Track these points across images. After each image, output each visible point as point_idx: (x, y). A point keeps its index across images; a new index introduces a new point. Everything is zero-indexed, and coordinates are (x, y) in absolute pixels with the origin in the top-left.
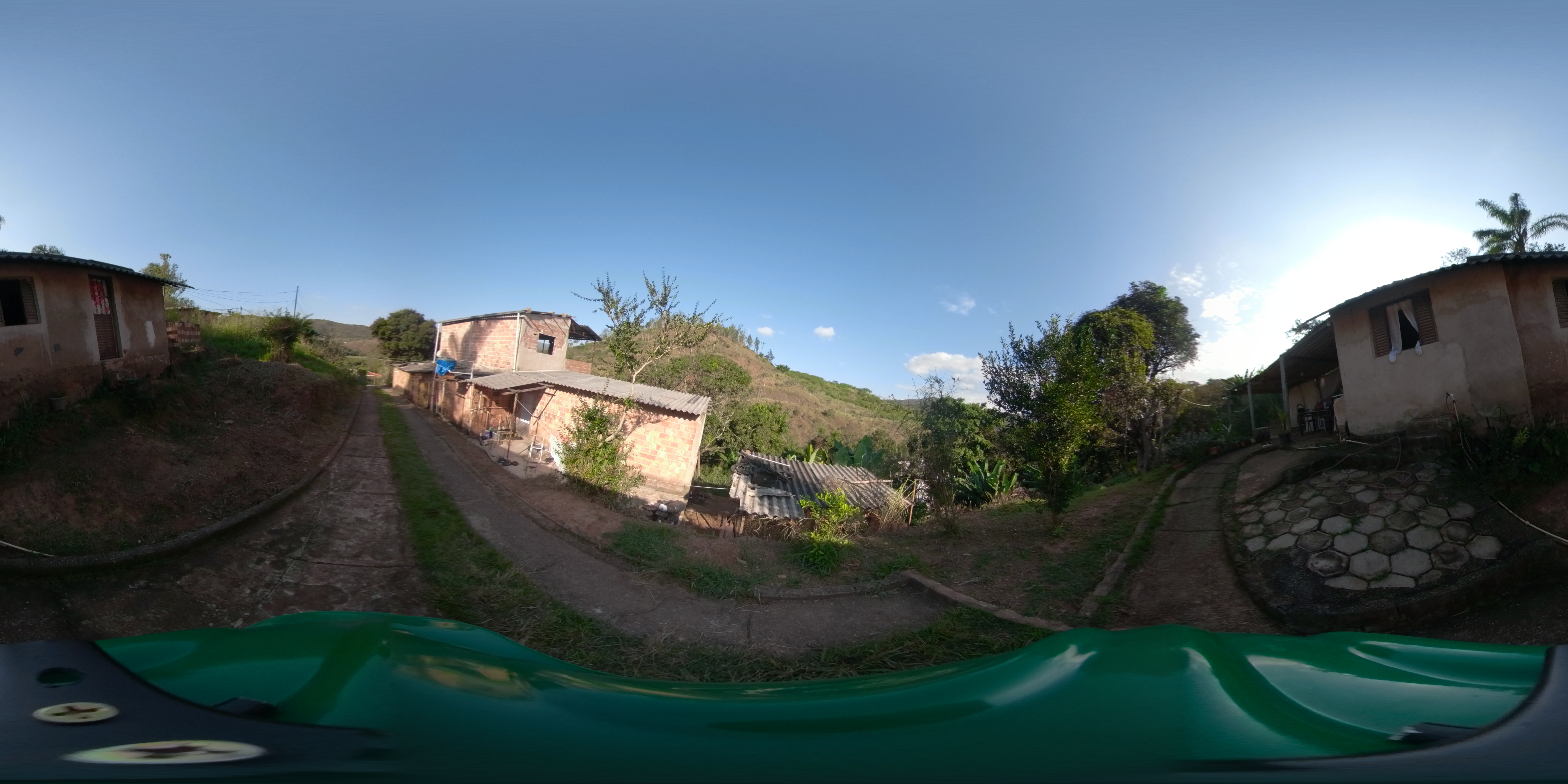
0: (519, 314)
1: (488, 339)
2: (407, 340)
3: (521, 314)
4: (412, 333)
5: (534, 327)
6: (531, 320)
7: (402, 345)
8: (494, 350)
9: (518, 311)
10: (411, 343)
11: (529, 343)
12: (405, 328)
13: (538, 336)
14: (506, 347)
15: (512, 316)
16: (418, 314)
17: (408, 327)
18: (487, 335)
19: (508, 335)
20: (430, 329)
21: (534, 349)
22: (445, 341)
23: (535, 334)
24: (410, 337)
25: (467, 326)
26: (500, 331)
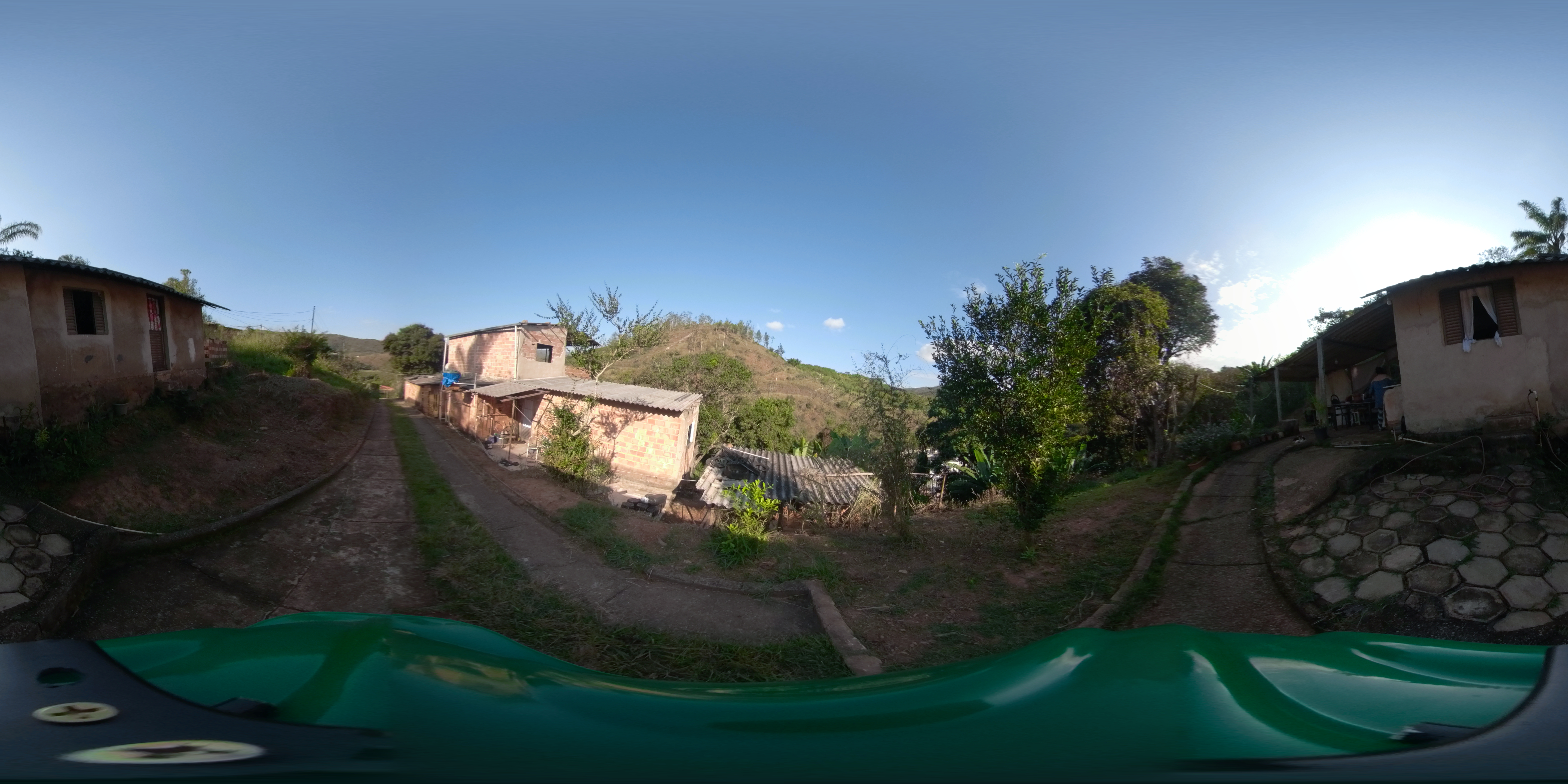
0: (516, 327)
1: (491, 351)
2: (417, 354)
3: (518, 326)
4: (422, 347)
5: (532, 338)
6: (528, 331)
7: (413, 359)
8: (496, 361)
9: (515, 324)
10: (421, 357)
11: (527, 353)
12: (415, 343)
13: (536, 346)
14: (507, 357)
15: (510, 328)
16: (427, 328)
17: (418, 342)
18: (490, 347)
19: (508, 346)
20: (439, 343)
21: (533, 358)
22: (453, 355)
23: (533, 345)
24: (420, 351)
25: (472, 339)
26: (501, 343)
